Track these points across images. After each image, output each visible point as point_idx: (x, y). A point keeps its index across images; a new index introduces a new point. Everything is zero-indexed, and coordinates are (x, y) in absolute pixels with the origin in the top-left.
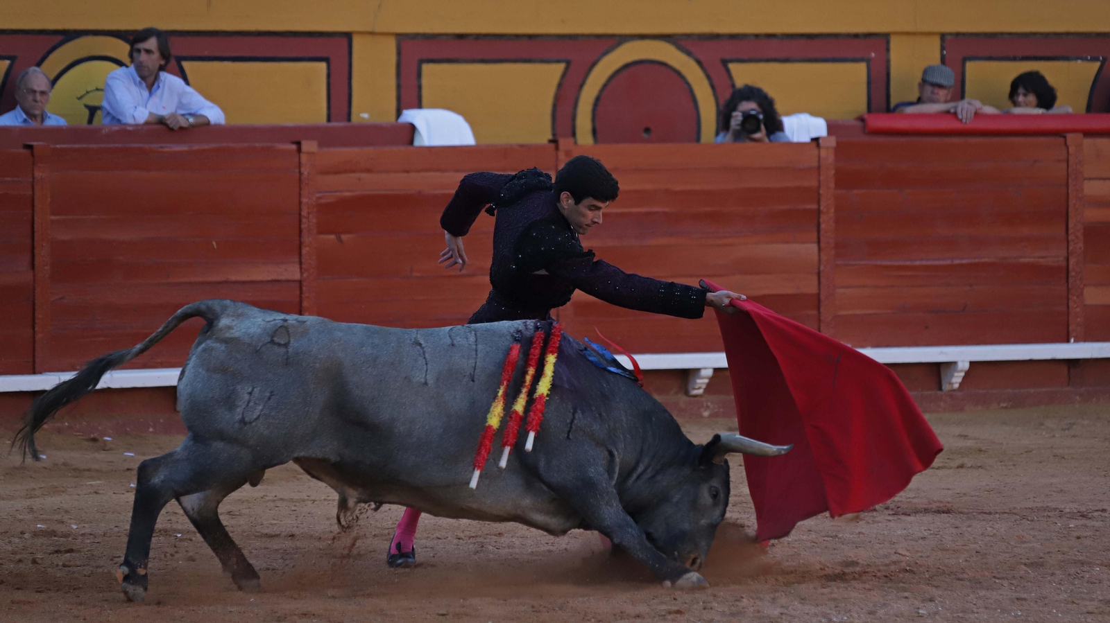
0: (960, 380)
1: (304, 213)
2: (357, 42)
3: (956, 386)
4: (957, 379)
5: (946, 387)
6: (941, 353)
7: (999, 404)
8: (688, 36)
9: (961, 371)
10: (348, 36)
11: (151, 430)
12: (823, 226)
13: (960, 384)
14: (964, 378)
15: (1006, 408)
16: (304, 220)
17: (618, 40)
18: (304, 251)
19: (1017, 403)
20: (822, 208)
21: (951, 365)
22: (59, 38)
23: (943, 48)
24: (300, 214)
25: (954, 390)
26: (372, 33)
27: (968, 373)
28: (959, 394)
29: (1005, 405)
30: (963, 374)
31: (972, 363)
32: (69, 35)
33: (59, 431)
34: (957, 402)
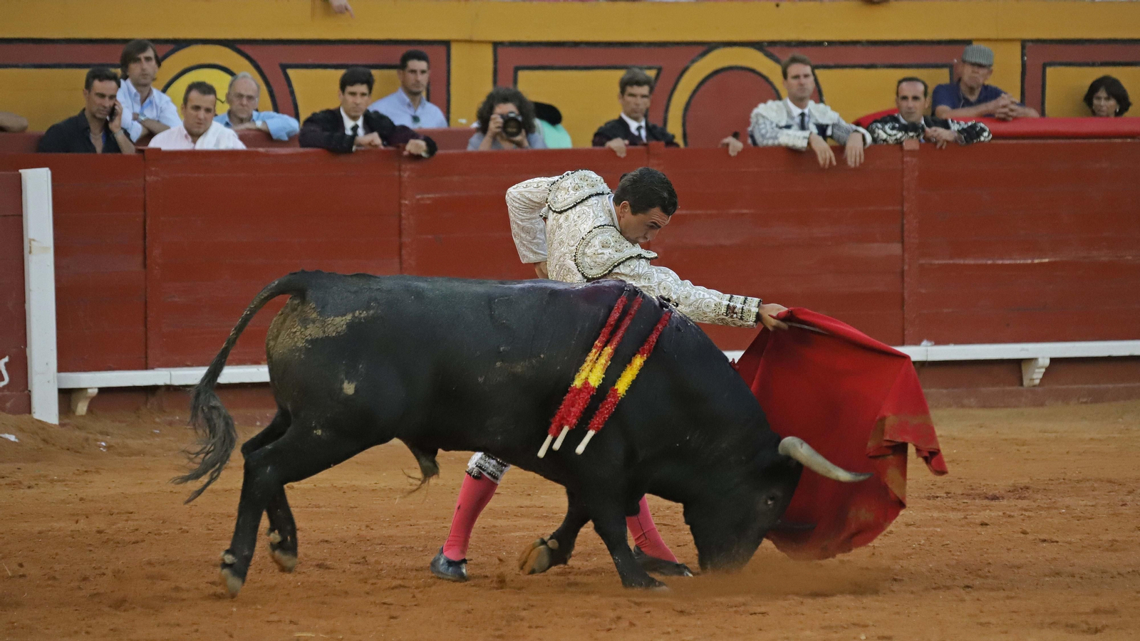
0: (1040, 376)
1: (403, 215)
2: (455, 50)
3: (1037, 382)
4: (1037, 375)
5: (1026, 382)
6: (1023, 350)
7: (1078, 399)
8: (773, 43)
9: (1042, 367)
10: (447, 44)
11: (258, 423)
12: (906, 227)
13: (1041, 380)
14: (1045, 374)
15: (1086, 403)
16: (404, 222)
17: (709, 47)
18: (403, 252)
19: (1097, 398)
20: (905, 209)
21: (1030, 361)
22: (170, 47)
23: (1023, 55)
24: (400, 216)
25: (1035, 386)
26: (470, 42)
27: (1048, 369)
28: (1040, 389)
29: (1085, 400)
30: (1043, 370)
31: (1053, 360)
32: (180, 44)
33: (171, 424)
34: (1038, 398)
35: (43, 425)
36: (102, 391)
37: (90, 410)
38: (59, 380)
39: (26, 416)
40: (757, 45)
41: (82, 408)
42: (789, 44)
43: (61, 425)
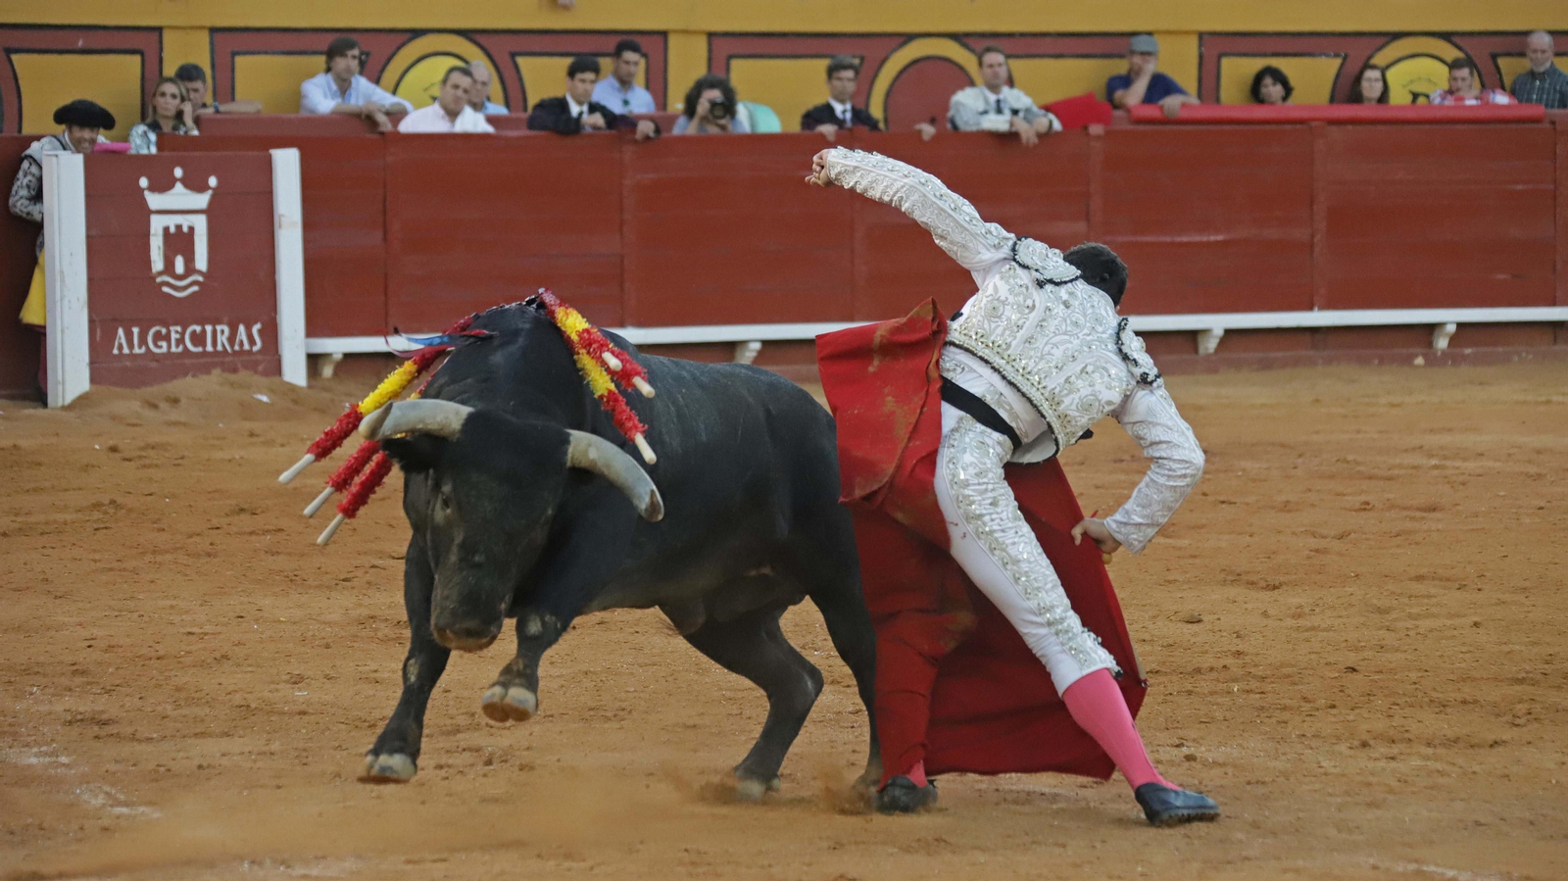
0: (1215, 346)
1: (624, 194)
2: (673, 41)
3: (1211, 351)
4: (1213, 345)
5: (1202, 350)
8: (968, 35)
9: (1216, 338)
10: (664, 34)
12: (1091, 206)
13: (1215, 350)
14: (1219, 344)
16: (625, 200)
17: (908, 38)
18: (625, 227)
19: (1266, 365)
20: (1090, 190)
21: (1205, 332)
22: (407, 36)
23: (1200, 47)
24: (621, 194)
25: (1209, 355)
26: (686, 32)
27: (1221, 339)
28: (1214, 358)
30: (1218, 340)
31: (1225, 331)
32: (416, 33)
34: (1212, 365)
35: (292, 388)
36: (348, 356)
37: (336, 373)
38: (307, 346)
39: (276, 379)
40: (954, 37)
41: (328, 371)
42: (983, 35)
43: (310, 387)
